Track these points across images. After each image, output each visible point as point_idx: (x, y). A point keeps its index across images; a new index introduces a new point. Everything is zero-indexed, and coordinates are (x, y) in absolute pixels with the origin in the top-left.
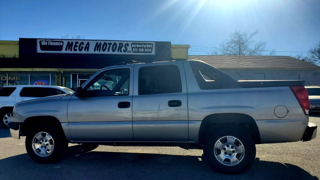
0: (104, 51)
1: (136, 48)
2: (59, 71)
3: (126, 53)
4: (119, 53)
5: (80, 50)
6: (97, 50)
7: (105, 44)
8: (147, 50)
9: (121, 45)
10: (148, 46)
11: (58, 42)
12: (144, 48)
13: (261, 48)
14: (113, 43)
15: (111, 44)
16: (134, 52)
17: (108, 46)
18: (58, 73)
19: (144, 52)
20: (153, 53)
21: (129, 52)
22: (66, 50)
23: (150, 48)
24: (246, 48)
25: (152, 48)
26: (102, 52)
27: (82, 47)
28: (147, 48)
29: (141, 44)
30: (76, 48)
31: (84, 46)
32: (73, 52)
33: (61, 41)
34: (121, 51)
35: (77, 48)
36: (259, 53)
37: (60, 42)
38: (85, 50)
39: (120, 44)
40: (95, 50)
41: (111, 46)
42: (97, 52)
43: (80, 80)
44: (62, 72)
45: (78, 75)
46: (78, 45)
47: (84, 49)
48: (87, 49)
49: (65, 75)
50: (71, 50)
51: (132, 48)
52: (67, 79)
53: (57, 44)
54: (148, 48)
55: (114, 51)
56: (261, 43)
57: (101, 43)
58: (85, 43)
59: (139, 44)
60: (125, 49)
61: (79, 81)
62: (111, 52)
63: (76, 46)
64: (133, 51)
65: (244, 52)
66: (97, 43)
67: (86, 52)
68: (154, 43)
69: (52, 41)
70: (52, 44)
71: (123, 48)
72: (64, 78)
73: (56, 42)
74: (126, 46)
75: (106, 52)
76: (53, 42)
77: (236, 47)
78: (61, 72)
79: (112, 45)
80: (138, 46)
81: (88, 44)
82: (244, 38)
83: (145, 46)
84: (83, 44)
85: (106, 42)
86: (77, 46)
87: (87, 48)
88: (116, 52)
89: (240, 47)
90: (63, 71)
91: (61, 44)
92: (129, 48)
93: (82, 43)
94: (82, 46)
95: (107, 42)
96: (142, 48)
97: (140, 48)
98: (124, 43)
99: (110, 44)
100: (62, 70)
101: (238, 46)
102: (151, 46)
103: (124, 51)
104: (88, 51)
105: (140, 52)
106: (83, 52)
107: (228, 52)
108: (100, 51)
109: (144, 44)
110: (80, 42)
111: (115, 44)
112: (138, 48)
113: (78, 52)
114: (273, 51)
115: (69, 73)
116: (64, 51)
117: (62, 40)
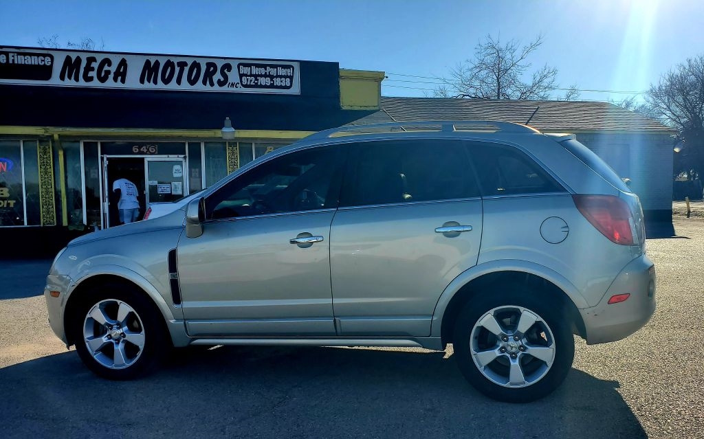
0: (166, 81)
1: (251, 75)
2: (47, 134)
3: (225, 89)
4: (208, 88)
5: (103, 80)
6: (149, 81)
7: (169, 64)
8: (277, 82)
9: (212, 69)
10: (281, 72)
11: (38, 55)
12: (272, 77)
13: (546, 82)
14: (190, 62)
15: (186, 64)
16: (246, 86)
17: (177, 69)
18: (42, 140)
19: (272, 86)
20: (296, 90)
21: (233, 85)
22: (62, 78)
23: (286, 77)
24: (513, 81)
25: (291, 78)
26: (161, 86)
27: (108, 73)
28: (277, 76)
29: (265, 66)
30: (91, 74)
31: (113, 69)
32: (82, 83)
33: (47, 53)
34: (212, 84)
35: (93, 74)
36: (542, 94)
37: (44, 55)
38: (115, 79)
39: (209, 65)
40: (142, 81)
41: (186, 69)
42: (148, 86)
43: (108, 159)
44: (56, 137)
45: (101, 143)
46: (95, 65)
47: (111, 76)
48: (120, 78)
49: (65, 145)
50: (77, 79)
51: (241, 76)
52: (71, 154)
53: (34, 61)
54: (281, 77)
55: (192, 82)
56: (547, 70)
57: (157, 63)
58: (116, 61)
59: (258, 66)
60: (222, 79)
61: (105, 159)
62: (185, 86)
63: (88, 68)
64: (242, 84)
65: (509, 91)
66: (148, 62)
67: (119, 85)
68: (297, 66)
69: (19, 54)
70: (20, 60)
71: (217, 76)
72: (61, 153)
73: (31, 55)
74: (226, 71)
75: (173, 86)
76: (22, 57)
77: (490, 80)
78: (52, 136)
79: (189, 66)
80: (255, 71)
81: (123, 63)
82: (508, 56)
83: (273, 72)
84: (110, 65)
85: (172, 59)
86: (93, 69)
87: (121, 74)
88: (199, 87)
89: (498, 79)
90: (59, 135)
91: (48, 61)
92: (233, 76)
93: (107, 62)
94: (106, 68)
95: (175, 61)
96: (265, 76)
97: (261, 76)
98: (220, 64)
99: (182, 65)
100: (56, 132)
101: (496, 78)
102: (289, 72)
103: (221, 84)
104: (123, 81)
105: (261, 86)
106: (110, 84)
107: (472, 91)
108: (155, 82)
109: (272, 66)
110: (100, 58)
111: (196, 65)
112: (256, 76)
113: (95, 83)
114: (573, 90)
115: (76, 139)
116: (55, 81)
117: (50, 52)
